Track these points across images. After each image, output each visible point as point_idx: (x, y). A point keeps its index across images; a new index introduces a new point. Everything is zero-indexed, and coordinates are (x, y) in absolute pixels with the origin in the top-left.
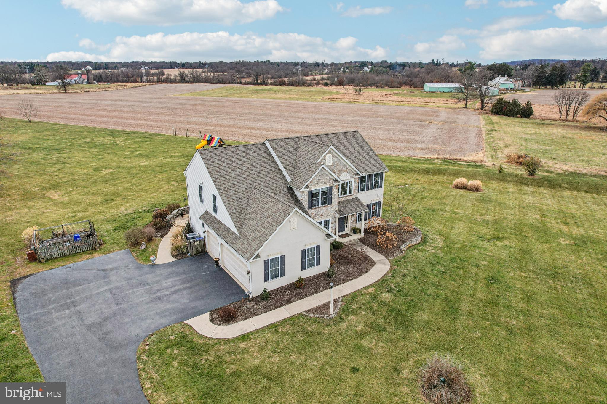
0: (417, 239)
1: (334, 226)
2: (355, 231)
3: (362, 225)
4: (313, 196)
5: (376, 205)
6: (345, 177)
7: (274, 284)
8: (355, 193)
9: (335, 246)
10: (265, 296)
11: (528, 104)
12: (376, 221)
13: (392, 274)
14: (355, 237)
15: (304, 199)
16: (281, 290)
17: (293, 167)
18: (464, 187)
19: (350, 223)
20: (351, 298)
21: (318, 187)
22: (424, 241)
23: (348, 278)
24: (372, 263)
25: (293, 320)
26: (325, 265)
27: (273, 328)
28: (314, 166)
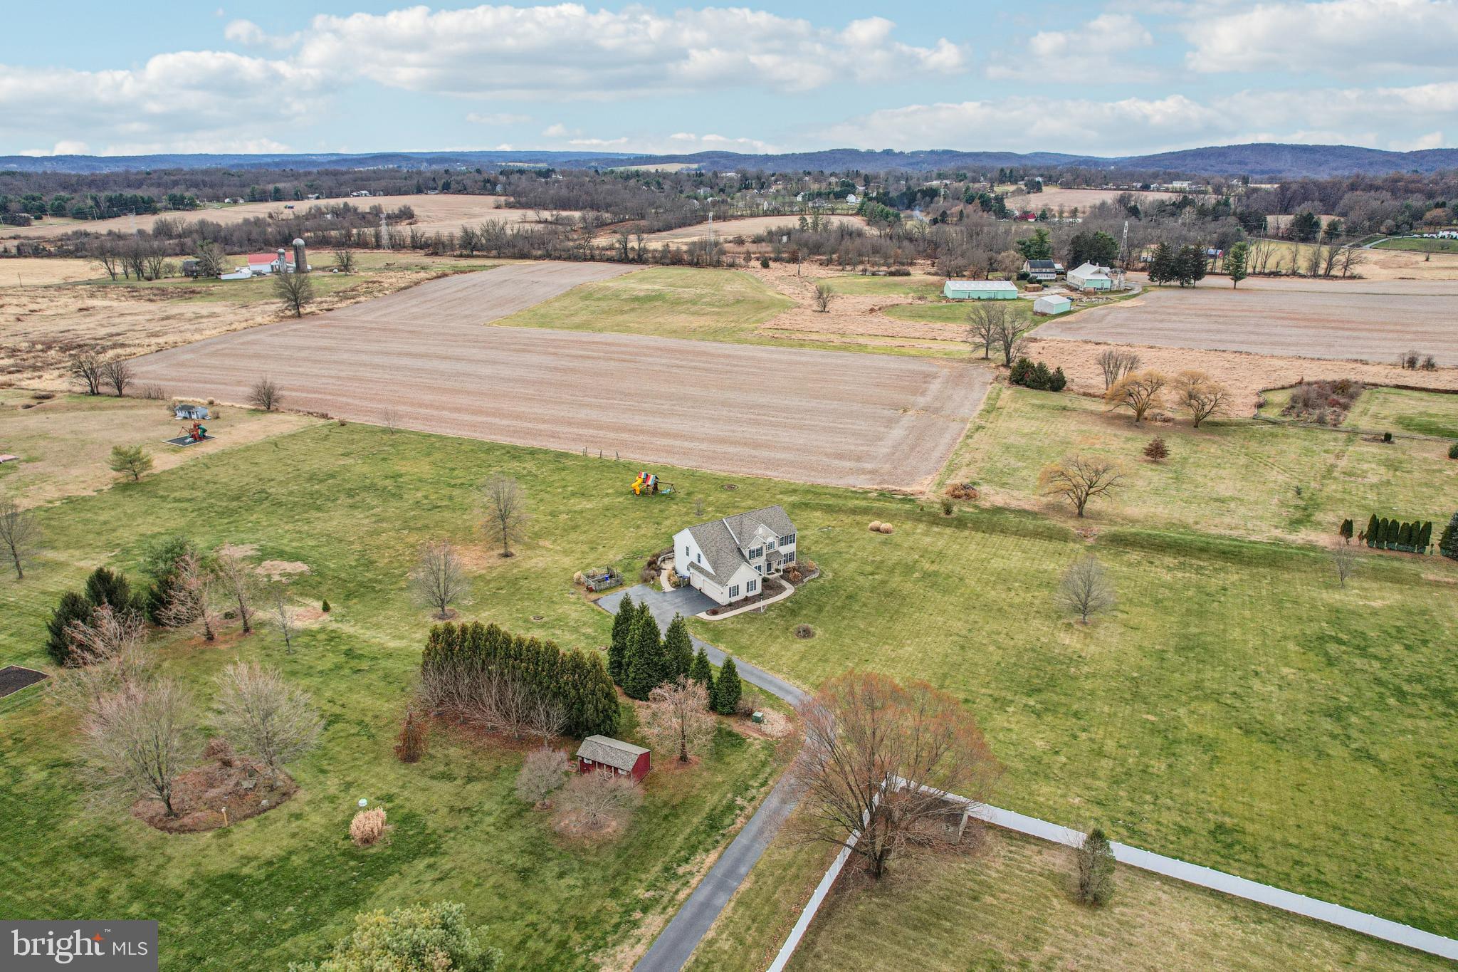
0: (816, 575)
1: (764, 568)
2: (777, 571)
3: (782, 567)
4: (751, 552)
5: (792, 554)
6: (770, 540)
7: (734, 599)
8: (777, 547)
9: (765, 580)
10: (730, 605)
11: (1059, 370)
12: (793, 564)
13: (795, 594)
14: (777, 575)
15: (747, 554)
16: (737, 602)
17: (740, 534)
18: (878, 530)
19: (774, 566)
20: (772, 605)
21: (754, 547)
22: (820, 576)
23: (771, 596)
24: (785, 589)
25: (744, 614)
26: (759, 590)
27: (736, 616)
28: (752, 537)
